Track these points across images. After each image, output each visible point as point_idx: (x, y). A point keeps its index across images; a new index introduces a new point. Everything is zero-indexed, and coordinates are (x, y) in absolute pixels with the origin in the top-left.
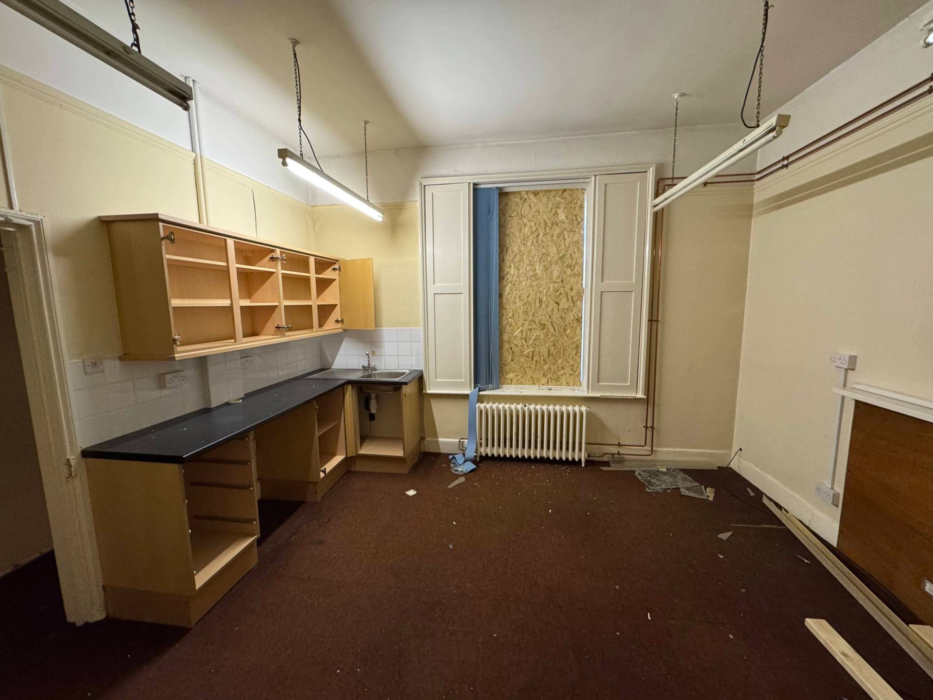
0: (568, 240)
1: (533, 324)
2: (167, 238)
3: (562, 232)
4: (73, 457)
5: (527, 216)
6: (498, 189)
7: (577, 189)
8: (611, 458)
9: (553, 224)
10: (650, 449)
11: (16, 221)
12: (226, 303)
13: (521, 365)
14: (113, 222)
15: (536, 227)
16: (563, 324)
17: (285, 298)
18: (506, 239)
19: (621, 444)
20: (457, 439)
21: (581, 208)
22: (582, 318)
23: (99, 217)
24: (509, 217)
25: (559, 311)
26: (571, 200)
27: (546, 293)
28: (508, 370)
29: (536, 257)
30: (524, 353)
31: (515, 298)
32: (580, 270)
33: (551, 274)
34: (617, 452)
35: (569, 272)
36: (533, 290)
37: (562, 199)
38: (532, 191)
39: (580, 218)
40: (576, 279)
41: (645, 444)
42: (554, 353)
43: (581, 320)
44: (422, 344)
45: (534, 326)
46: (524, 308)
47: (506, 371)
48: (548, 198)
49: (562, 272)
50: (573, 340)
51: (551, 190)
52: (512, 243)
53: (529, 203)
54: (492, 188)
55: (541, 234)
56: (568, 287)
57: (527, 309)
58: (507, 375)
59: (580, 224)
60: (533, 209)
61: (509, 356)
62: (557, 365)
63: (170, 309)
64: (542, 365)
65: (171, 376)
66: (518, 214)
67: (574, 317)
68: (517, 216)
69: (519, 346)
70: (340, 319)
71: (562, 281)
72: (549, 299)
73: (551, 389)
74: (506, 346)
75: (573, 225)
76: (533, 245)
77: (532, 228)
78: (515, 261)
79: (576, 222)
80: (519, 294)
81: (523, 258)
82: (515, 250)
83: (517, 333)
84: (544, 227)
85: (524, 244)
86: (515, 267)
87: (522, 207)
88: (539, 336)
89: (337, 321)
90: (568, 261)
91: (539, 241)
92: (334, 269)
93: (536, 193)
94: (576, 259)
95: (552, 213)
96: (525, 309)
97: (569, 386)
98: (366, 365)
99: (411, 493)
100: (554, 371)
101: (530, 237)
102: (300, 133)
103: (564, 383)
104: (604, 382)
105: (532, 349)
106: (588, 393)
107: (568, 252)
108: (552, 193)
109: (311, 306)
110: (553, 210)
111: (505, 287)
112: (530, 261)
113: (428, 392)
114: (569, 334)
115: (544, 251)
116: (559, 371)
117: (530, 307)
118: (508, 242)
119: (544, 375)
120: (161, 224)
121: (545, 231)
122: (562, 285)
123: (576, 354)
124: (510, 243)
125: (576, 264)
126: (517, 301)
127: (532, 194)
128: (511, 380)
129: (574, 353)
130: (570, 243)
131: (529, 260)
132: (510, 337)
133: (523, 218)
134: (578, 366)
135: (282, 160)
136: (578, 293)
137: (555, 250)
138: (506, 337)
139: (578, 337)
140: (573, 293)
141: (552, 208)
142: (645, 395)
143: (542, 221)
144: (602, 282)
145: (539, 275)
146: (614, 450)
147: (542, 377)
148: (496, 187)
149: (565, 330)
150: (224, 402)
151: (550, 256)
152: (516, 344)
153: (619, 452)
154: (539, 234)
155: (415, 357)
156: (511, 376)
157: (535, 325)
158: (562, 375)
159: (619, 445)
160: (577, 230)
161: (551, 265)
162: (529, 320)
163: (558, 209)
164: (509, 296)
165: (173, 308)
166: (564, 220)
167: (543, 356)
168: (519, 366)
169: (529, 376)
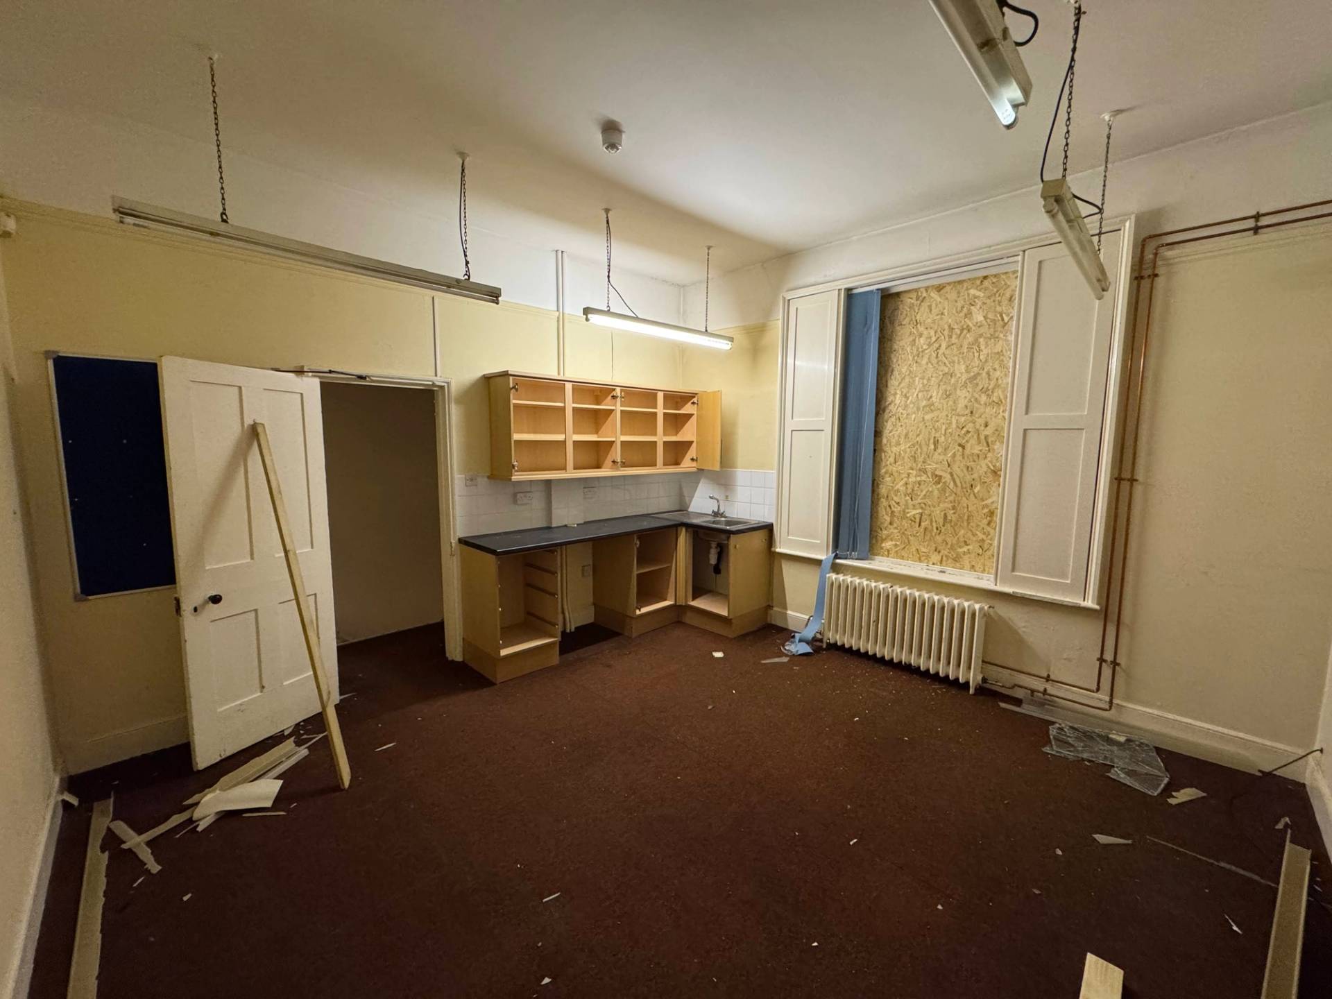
0: (985, 351)
1: (923, 474)
2: (514, 387)
3: (976, 340)
4: (454, 541)
5: (924, 321)
6: (880, 292)
7: (1006, 273)
8: (1030, 696)
9: (962, 330)
10: (1107, 699)
11: (437, 383)
12: (561, 437)
13: (903, 530)
14: (491, 377)
15: (937, 336)
16: (968, 478)
17: (622, 434)
18: (892, 356)
19: (1052, 677)
20: (806, 615)
21: (1010, 301)
22: (1001, 470)
23: (484, 375)
24: (899, 325)
25: (963, 458)
26: (995, 290)
27: (945, 430)
28: (884, 537)
29: (933, 379)
30: (908, 515)
31: (899, 437)
32: (1002, 397)
33: (954, 403)
34: (1042, 689)
35: (983, 398)
36: (926, 426)
37: (980, 291)
38: (933, 286)
39: (1008, 315)
40: (994, 410)
41: (1098, 690)
42: (954, 519)
43: (999, 473)
44: (775, 491)
45: (924, 478)
46: (911, 452)
47: (881, 537)
48: (959, 293)
49: (972, 400)
50: (984, 503)
51: (964, 281)
52: (900, 362)
53: (929, 304)
54: (871, 292)
55: (944, 345)
56: (981, 421)
57: (915, 453)
58: (882, 542)
59: (1007, 326)
60: (933, 311)
61: (886, 517)
62: (956, 538)
63: (513, 443)
64: (934, 534)
65: (522, 495)
66: (912, 320)
67: (988, 467)
68: (909, 323)
69: (901, 504)
70: (695, 458)
71: (972, 412)
72: (950, 439)
73: (944, 572)
74: (884, 502)
75: (995, 328)
76: (930, 362)
77: (931, 338)
78: (902, 385)
79: (1001, 323)
80: (905, 432)
81: (914, 381)
82: (904, 370)
83: (900, 486)
84: (948, 335)
85: (916, 362)
86: (902, 394)
87: (919, 309)
88: (931, 492)
89: (692, 459)
90: (983, 382)
91: (939, 355)
92: (693, 403)
93: (939, 288)
94: (997, 379)
95: (962, 314)
96: (913, 453)
97: (975, 571)
98: (716, 510)
99: (719, 655)
100: (952, 545)
101: (926, 351)
102: (608, 288)
103: (968, 565)
104: (1024, 572)
105: (920, 511)
106: (996, 585)
107: (983, 369)
108: (965, 285)
109: (656, 442)
110: (965, 309)
111: (887, 422)
112: (924, 386)
113: (778, 550)
114: (978, 492)
115: (946, 370)
116: (960, 547)
117: (919, 450)
118: (895, 361)
119: (936, 550)
120: (511, 378)
121: (949, 341)
122: (971, 419)
123: (989, 524)
124: (897, 361)
125: (997, 386)
126: (902, 440)
127: (934, 290)
128: (888, 551)
129: (985, 521)
130: (988, 356)
131: (923, 383)
132: (889, 490)
133: (919, 325)
134: (990, 542)
135: (585, 316)
136: (997, 430)
137: (963, 368)
138: (883, 490)
139: (994, 499)
140: (989, 431)
141: (963, 307)
142: (1098, 604)
143: (946, 327)
144: (1027, 413)
145: (936, 404)
146: (1039, 685)
147: (933, 553)
148: (878, 290)
149: (972, 486)
150: (564, 524)
151: (956, 375)
152: (898, 501)
153: (1045, 690)
154: (940, 346)
155: (767, 506)
156: (888, 545)
157: (925, 476)
158: (964, 553)
159: (1048, 679)
160: (1001, 335)
161: (955, 389)
162: (918, 468)
163: (972, 307)
164: (891, 434)
165: (515, 441)
166: (981, 322)
167: (936, 521)
168: (899, 532)
169: (914, 549)
